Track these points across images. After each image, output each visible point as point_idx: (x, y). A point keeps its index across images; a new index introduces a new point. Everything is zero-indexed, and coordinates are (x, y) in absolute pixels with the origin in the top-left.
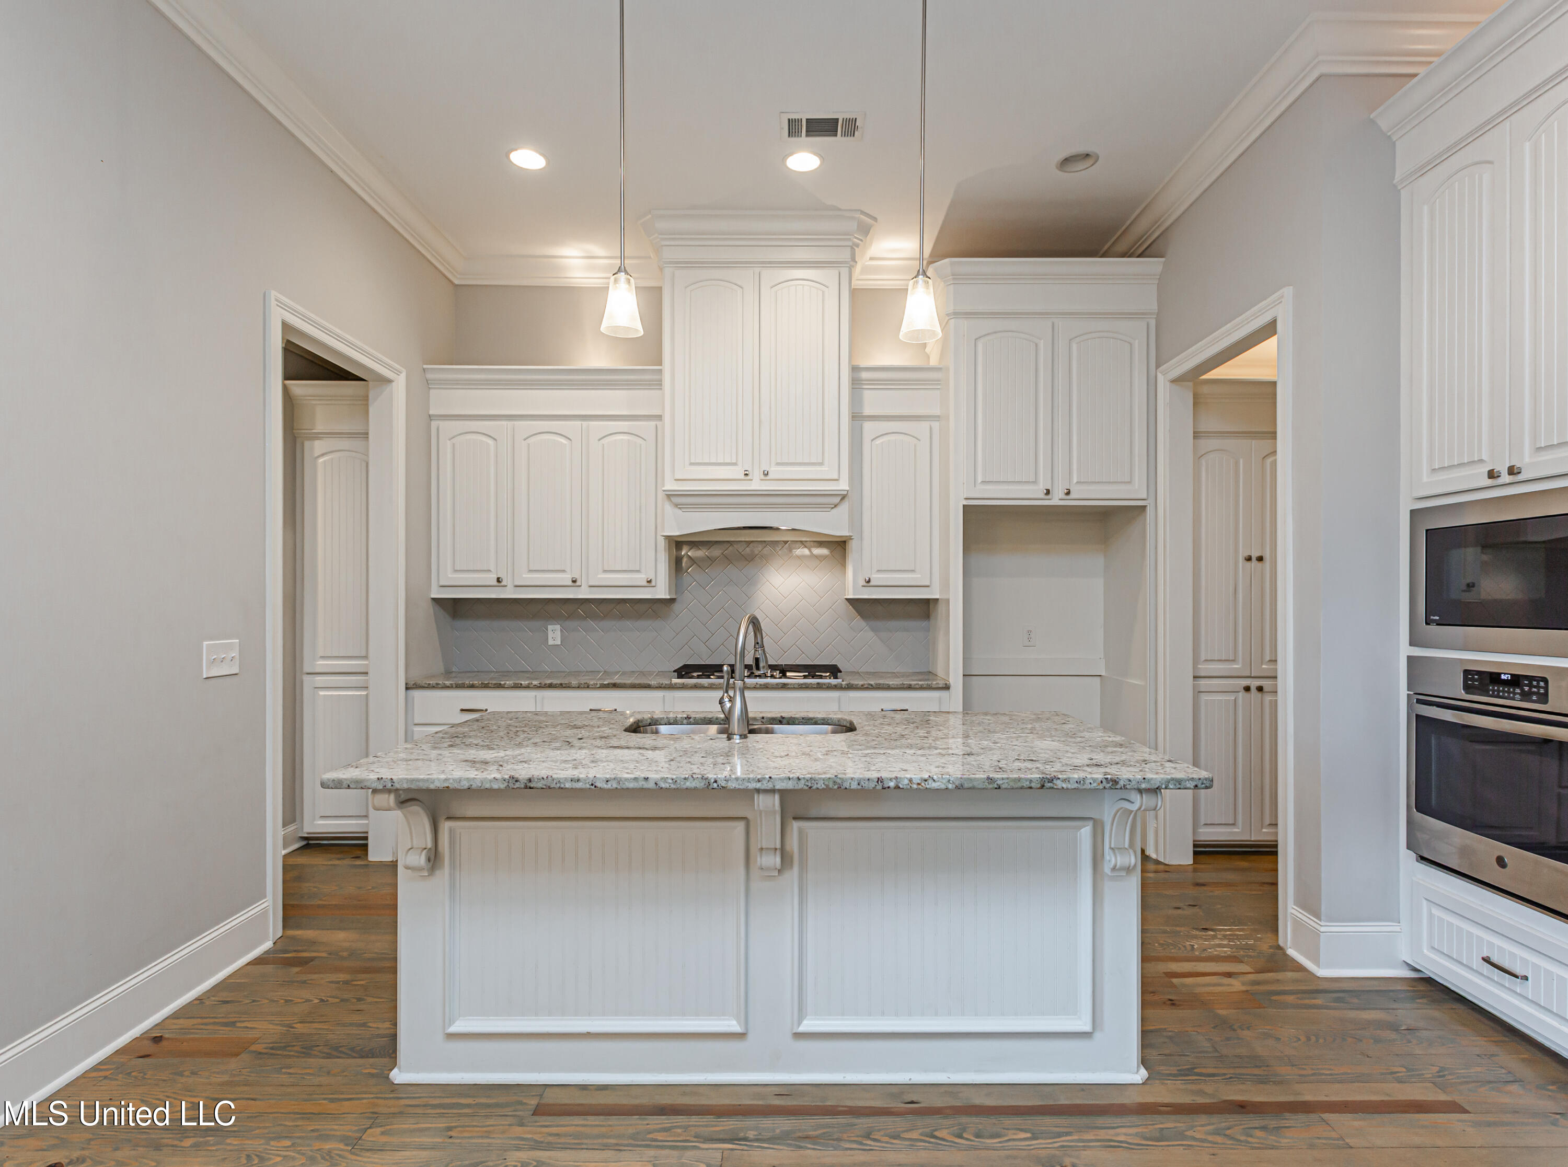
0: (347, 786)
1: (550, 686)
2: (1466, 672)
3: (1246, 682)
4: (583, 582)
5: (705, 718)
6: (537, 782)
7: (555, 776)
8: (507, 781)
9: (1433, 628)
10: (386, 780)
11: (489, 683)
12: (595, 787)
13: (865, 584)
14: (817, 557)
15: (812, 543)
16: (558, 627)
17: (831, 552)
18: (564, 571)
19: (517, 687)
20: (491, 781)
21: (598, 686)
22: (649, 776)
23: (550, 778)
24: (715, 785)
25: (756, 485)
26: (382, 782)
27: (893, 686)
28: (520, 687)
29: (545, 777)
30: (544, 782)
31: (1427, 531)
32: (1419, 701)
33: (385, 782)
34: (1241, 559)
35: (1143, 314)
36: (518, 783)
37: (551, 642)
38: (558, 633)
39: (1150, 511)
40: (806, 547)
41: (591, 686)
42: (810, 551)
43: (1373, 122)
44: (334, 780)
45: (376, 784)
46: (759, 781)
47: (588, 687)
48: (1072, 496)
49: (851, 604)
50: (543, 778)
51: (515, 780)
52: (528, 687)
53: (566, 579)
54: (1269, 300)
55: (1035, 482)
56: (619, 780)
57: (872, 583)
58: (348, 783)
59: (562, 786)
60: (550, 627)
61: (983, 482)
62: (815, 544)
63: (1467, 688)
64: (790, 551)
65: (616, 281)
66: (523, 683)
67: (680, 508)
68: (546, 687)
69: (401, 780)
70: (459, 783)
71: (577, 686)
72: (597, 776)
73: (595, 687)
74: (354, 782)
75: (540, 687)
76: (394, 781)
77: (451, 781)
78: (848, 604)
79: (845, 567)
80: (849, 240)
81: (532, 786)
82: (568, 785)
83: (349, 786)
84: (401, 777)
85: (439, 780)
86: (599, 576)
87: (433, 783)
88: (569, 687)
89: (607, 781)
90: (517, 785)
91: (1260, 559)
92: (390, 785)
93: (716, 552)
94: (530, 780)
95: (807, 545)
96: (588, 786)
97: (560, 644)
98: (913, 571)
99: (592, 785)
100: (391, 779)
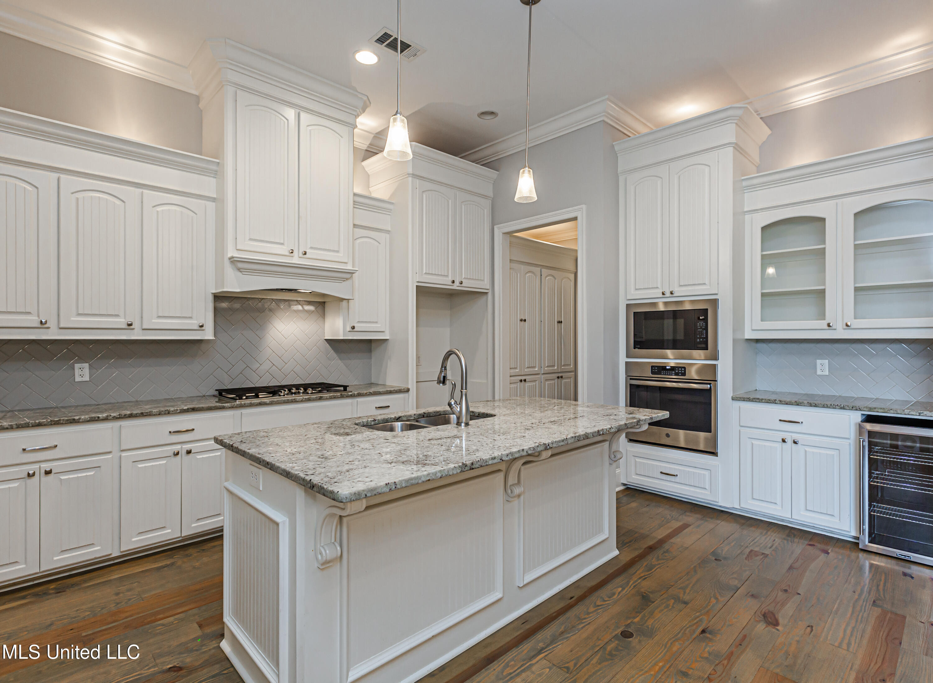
0: (364, 496)
1: (131, 416)
2: (652, 367)
3: (520, 378)
4: (136, 325)
5: (384, 419)
6: (476, 464)
7: (484, 458)
8: (461, 467)
9: (637, 350)
10: (391, 484)
11: (60, 420)
12: (502, 460)
13: (351, 330)
14: (307, 311)
15: (304, 302)
16: (86, 365)
17: (316, 309)
18: (117, 316)
19: (93, 421)
20: (453, 469)
21: (178, 411)
22: (524, 448)
23: (482, 460)
24: (548, 447)
25: (296, 260)
26: (389, 486)
27: (382, 392)
28: (96, 420)
29: (479, 460)
30: (479, 463)
31: (634, 312)
32: (631, 379)
33: (390, 486)
34: (519, 320)
35: (486, 196)
36: (467, 467)
37: (78, 379)
38: (86, 371)
39: (490, 296)
40: (300, 304)
41: (171, 413)
42: (303, 307)
43: (613, 146)
44: (355, 493)
45: (385, 489)
46: (563, 441)
47: (169, 413)
48: (463, 285)
49: (328, 343)
50: (479, 461)
51: (465, 465)
52: (106, 419)
53: (121, 322)
54: (574, 208)
55: (447, 276)
56: (511, 454)
57: (355, 330)
58: (365, 493)
59: (488, 464)
60: (77, 366)
61: (425, 273)
62: (306, 303)
63: (653, 373)
64: (290, 306)
65: (395, 120)
66: (100, 416)
67: (241, 271)
68: (127, 417)
69: (401, 482)
70: (436, 475)
71: (158, 413)
72: (503, 453)
73: (175, 413)
74: (370, 491)
75: (119, 418)
76: (397, 483)
77: (431, 475)
78: (326, 343)
79: (324, 318)
80: (356, 111)
81: (474, 467)
82: (490, 462)
83: (366, 495)
84: (400, 479)
85: (424, 476)
86: (153, 321)
87: (420, 479)
88: (150, 415)
89: (507, 456)
90: (467, 468)
91: (525, 320)
92: (394, 487)
93: (237, 305)
94: (472, 464)
95: (301, 303)
96: (499, 461)
97: (89, 380)
98: (376, 322)
99: (501, 459)
100: (395, 482)
